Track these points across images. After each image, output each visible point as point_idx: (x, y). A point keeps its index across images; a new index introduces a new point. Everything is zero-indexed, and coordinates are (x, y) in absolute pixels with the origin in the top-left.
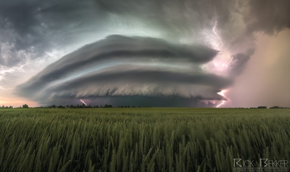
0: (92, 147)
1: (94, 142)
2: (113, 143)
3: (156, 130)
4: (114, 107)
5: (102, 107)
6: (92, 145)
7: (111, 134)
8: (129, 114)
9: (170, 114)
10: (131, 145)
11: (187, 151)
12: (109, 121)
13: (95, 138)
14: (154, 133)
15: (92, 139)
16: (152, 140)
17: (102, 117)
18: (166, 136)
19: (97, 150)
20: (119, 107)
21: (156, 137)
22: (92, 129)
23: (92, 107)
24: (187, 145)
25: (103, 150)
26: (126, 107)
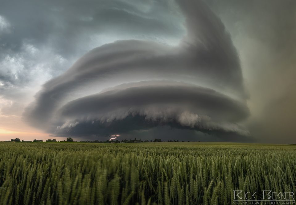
0: (144, 179)
1: (147, 174)
2: (166, 176)
3: (213, 163)
4: (163, 142)
5: (151, 141)
6: (144, 176)
7: (164, 166)
8: (182, 149)
9: (224, 149)
10: (186, 178)
11: (246, 185)
12: (161, 155)
13: (147, 170)
14: (213, 166)
15: (144, 171)
16: (210, 173)
17: (153, 151)
18: (224, 169)
19: (150, 182)
20: (168, 141)
21: (214, 170)
22: (143, 162)
23: (142, 142)
24: (246, 179)
25: (157, 183)
26: (175, 141)
